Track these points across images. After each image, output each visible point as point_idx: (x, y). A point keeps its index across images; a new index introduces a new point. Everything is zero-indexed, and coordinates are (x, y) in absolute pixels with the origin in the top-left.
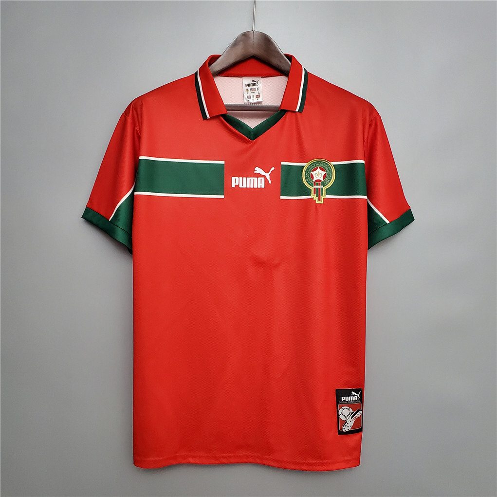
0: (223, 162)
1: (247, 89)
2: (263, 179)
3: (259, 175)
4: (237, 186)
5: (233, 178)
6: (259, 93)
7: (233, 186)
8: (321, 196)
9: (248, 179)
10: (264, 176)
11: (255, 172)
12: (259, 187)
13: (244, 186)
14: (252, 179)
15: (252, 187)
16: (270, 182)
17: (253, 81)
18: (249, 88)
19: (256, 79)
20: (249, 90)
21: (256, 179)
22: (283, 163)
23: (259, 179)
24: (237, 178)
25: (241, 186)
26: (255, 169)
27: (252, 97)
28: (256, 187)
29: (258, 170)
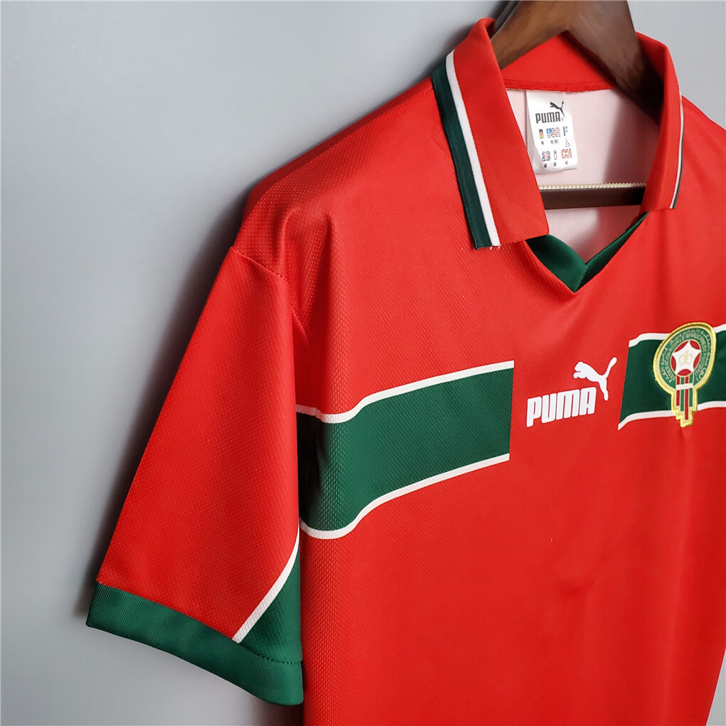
0: (509, 365)
1: (541, 131)
2: (593, 390)
3: (585, 383)
4: (538, 421)
5: (531, 402)
6: (568, 144)
7: (530, 423)
8: (689, 408)
10: (596, 385)
11: (576, 376)
13: (552, 418)
14: (568, 394)
15: (567, 415)
16: (606, 398)
17: (553, 105)
18: (545, 126)
19: (557, 97)
20: (545, 132)
21: (576, 393)
22: (632, 343)
23: (585, 391)
24: (538, 400)
25: (544, 420)
26: (576, 368)
27: (552, 155)
28: (575, 414)
29: (583, 370)
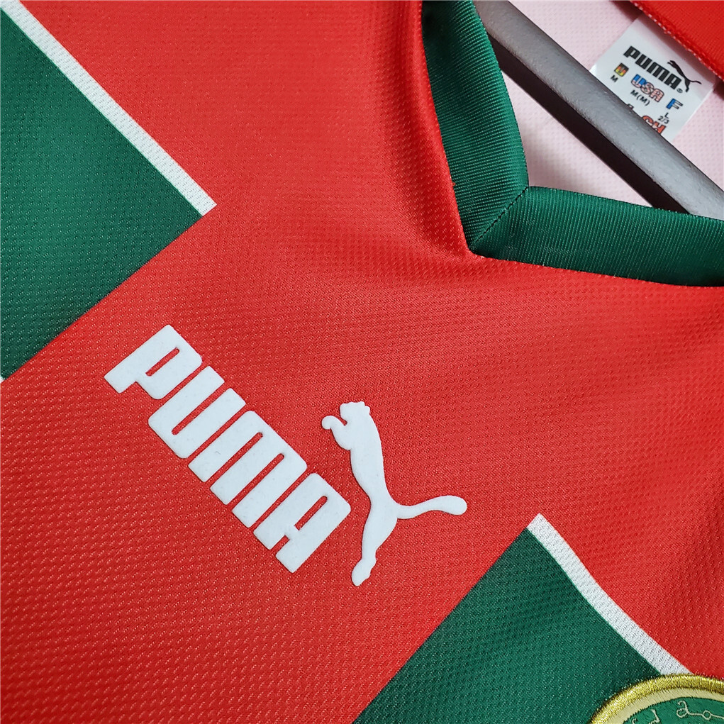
0: (202, 202)
2: (339, 509)
5: (168, 337)
6: (666, 120)
7: (120, 377)
9: (253, 423)
10: (360, 504)
11: (329, 422)
12: (268, 536)
13: (182, 445)
14: (273, 443)
15: (225, 490)
16: (361, 574)
18: (634, 69)
20: (630, 75)
21: (295, 464)
22: (542, 529)
23: (317, 486)
24: (190, 358)
25: (161, 422)
26: (348, 409)
28: (247, 513)
